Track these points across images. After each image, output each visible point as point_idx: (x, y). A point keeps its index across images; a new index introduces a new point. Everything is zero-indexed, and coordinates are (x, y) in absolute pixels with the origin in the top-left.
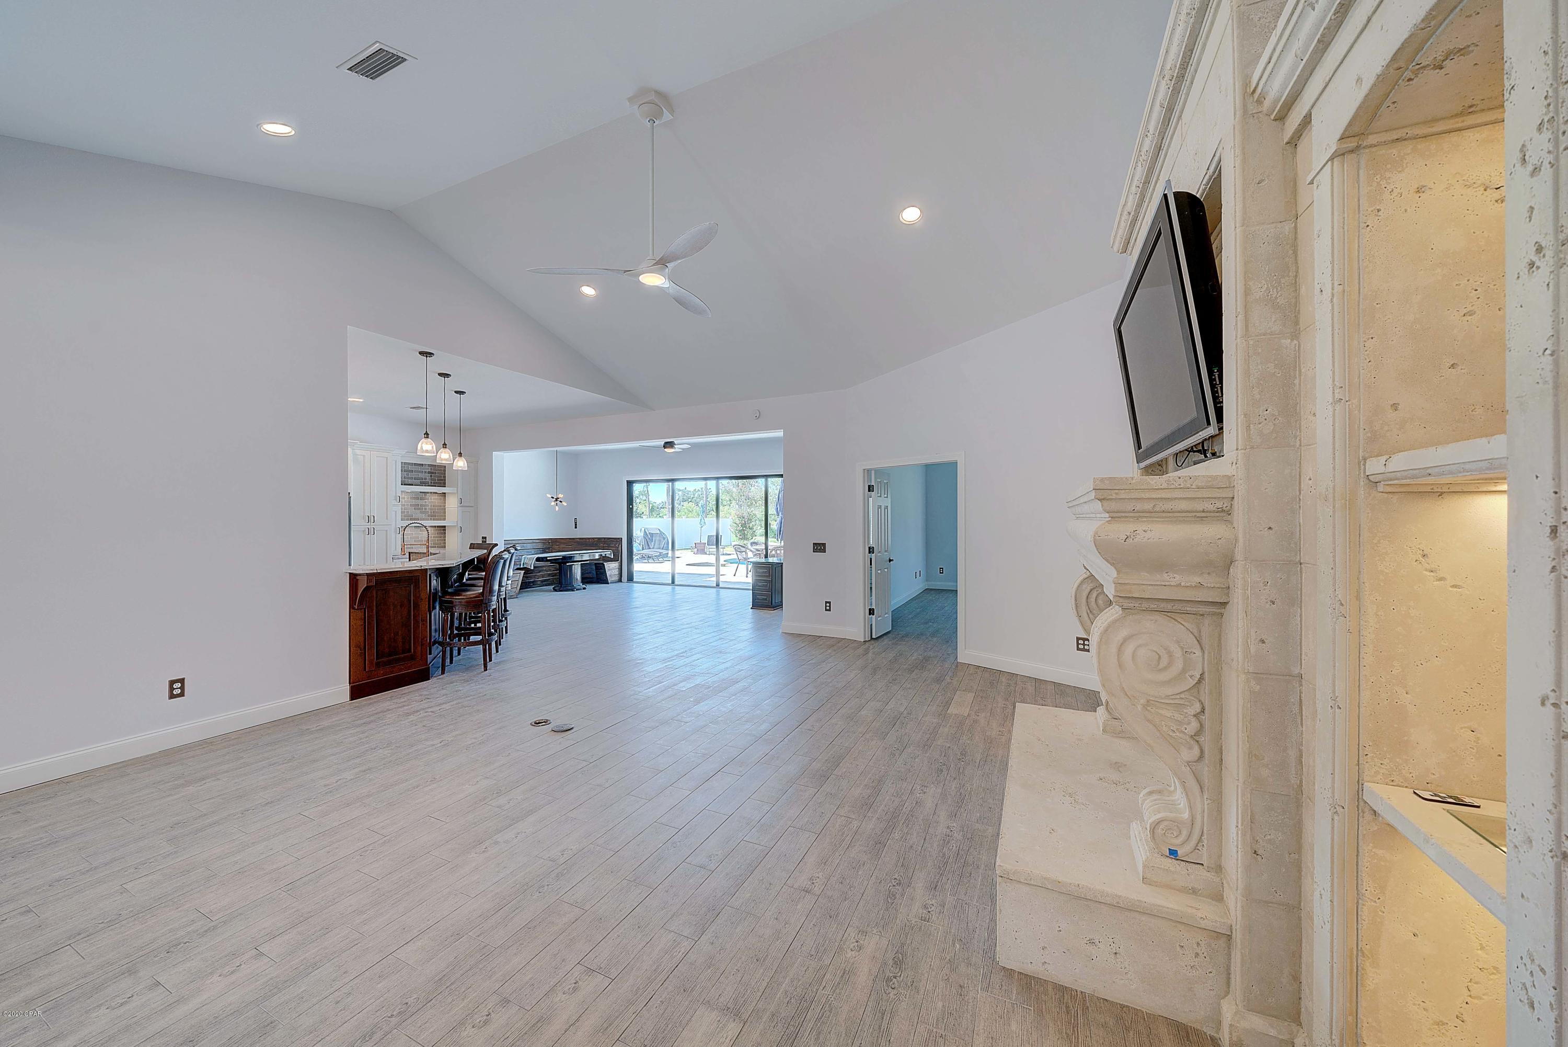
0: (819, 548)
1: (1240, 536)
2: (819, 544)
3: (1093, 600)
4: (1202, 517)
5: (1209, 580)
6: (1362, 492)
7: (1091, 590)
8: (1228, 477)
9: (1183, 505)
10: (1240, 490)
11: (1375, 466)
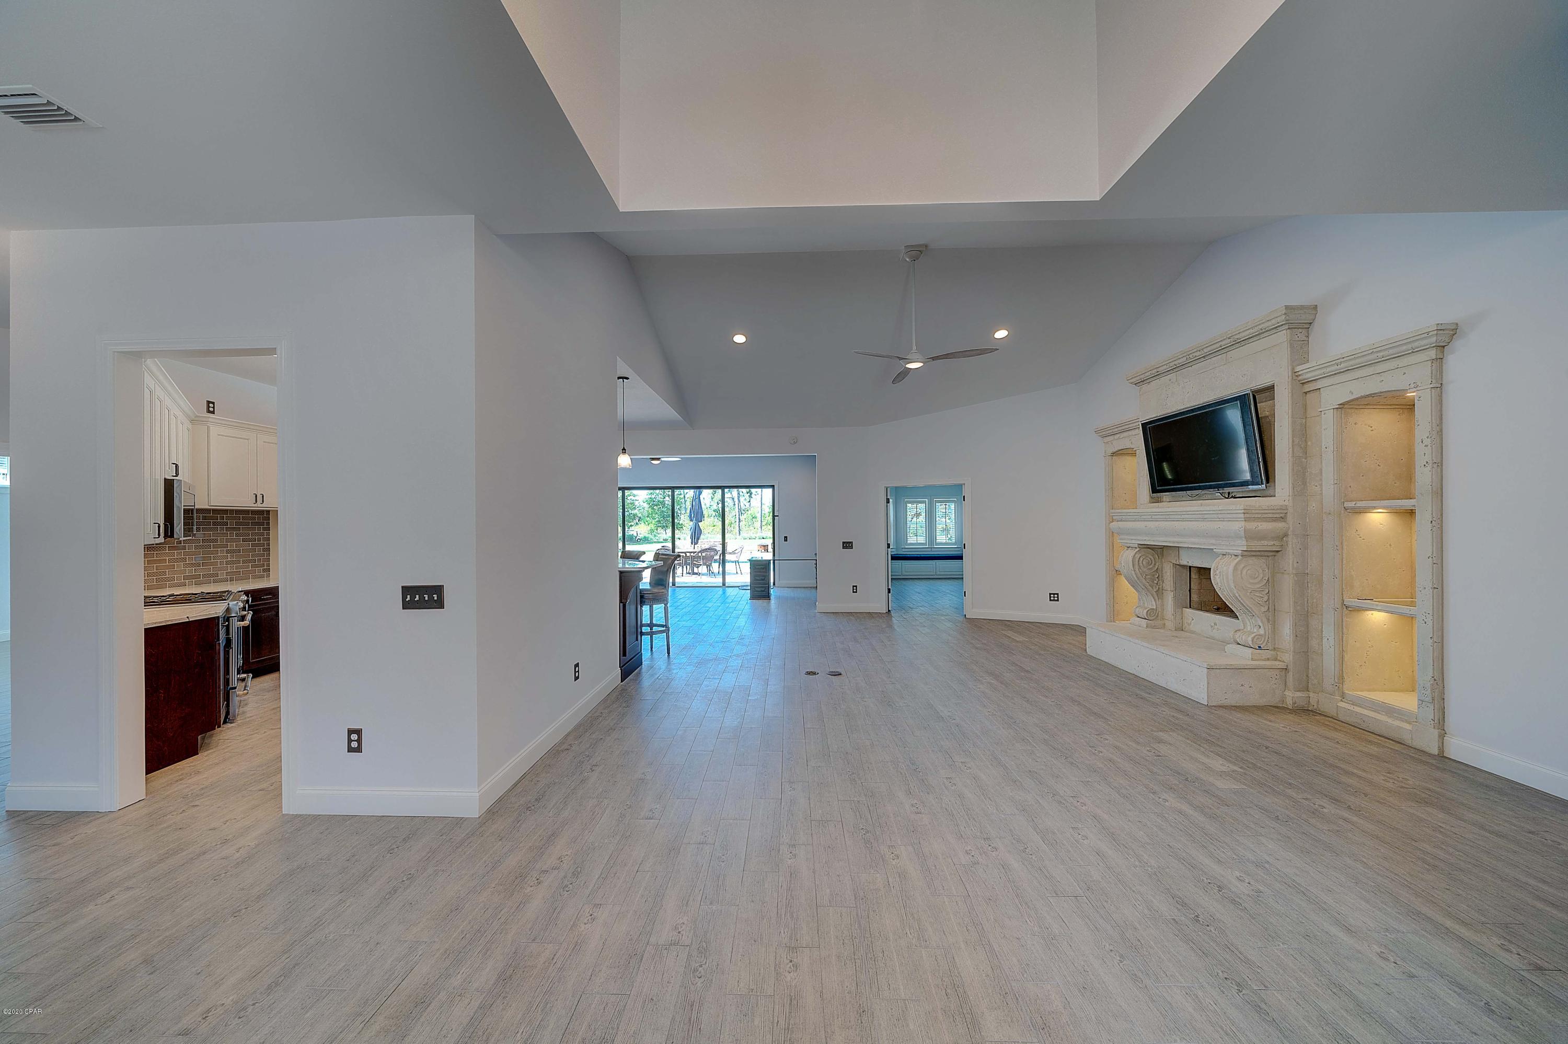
0: (847, 545)
1: (1291, 526)
2: (848, 543)
3: (1141, 562)
4: (1275, 520)
5: (1277, 543)
6: (1342, 512)
7: (1140, 557)
8: (1286, 506)
9: (1270, 516)
10: (1290, 510)
11: (1347, 504)
